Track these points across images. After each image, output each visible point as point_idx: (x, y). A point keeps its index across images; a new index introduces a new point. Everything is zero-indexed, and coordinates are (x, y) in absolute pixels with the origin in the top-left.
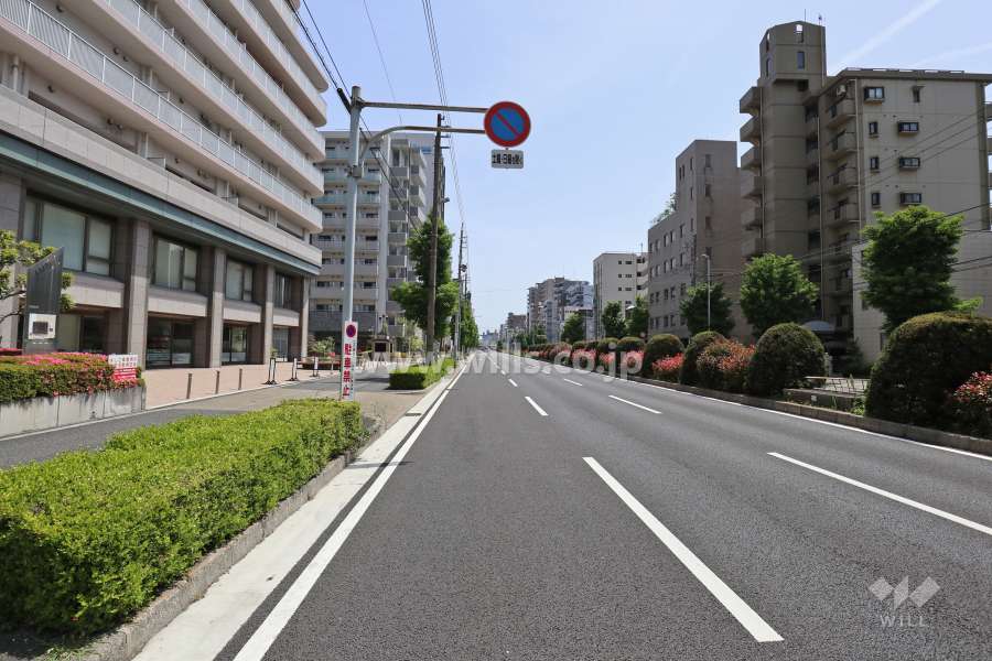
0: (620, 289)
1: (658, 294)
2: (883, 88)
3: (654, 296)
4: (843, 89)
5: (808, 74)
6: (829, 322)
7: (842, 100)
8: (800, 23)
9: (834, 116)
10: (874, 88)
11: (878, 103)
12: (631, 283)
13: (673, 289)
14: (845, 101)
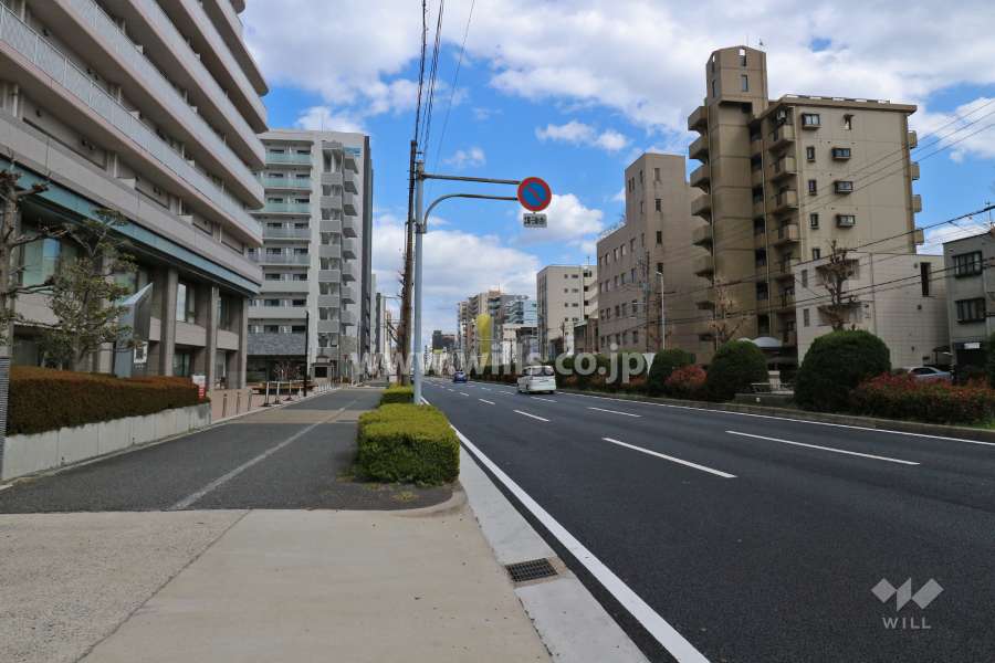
0: (566, 305)
1: (608, 310)
2: (818, 115)
3: (604, 312)
4: (783, 115)
5: (751, 98)
6: (777, 338)
7: (782, 124)
8: (743, 48)
9: (775, 139)
10: (811, 115)
11: (813, 129)
12: (578, 298)
13: (624, 305)
14: (785, 127)
